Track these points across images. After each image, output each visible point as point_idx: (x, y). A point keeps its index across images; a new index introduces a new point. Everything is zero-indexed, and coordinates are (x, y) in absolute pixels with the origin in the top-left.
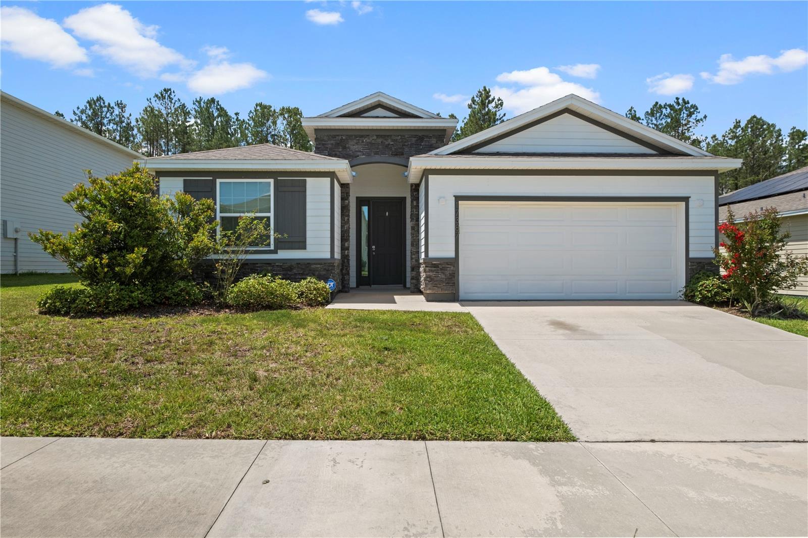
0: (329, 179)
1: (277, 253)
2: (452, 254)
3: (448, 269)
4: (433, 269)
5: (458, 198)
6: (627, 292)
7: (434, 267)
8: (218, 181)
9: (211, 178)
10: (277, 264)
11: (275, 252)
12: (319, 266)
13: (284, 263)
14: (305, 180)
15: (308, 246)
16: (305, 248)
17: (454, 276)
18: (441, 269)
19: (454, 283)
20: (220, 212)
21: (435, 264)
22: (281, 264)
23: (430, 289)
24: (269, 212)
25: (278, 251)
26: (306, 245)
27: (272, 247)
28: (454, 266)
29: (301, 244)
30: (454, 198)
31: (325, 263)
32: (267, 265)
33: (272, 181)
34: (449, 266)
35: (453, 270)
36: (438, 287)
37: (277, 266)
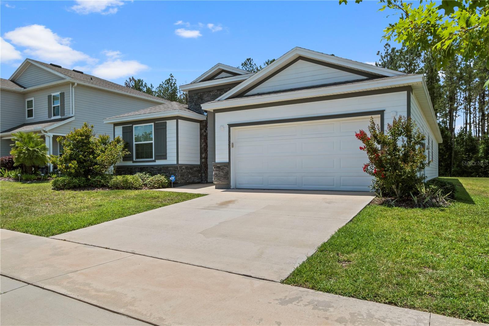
0: (176, 120)
1: (155, 162)
2: (227, 161)
3: (225, 169)
4: (217, 169)
5: (230, 126)
6: (342, 185)
7: (218, 168)
8: (134, 126)
9: (131, 125)
10: (155, 167)
11: (154, 161)
12: (172, 168)
13: (158, 167)
14: (166, 122)
15: (168, 158)
16: (166, 159)
17: (228, 173)
18: (222, 169)
19: (228, 178)
20: (135, 142)
21: (218, 166)
22: (157, 168)
23: (216, 181)
24: (152, 140)
25: (156, 160)
26: (167, 157)
27: (154, 159)
28: (228, 168)
29: (164, 157)
30: (228, 126)
31: (174, 167)
32: (152, 168)
33: (153, 124)
34: (225, 167)
35: (227, 170)
36: (220, 180)
37: (156, 168)
